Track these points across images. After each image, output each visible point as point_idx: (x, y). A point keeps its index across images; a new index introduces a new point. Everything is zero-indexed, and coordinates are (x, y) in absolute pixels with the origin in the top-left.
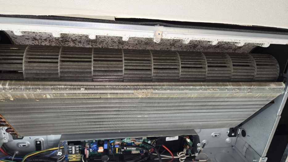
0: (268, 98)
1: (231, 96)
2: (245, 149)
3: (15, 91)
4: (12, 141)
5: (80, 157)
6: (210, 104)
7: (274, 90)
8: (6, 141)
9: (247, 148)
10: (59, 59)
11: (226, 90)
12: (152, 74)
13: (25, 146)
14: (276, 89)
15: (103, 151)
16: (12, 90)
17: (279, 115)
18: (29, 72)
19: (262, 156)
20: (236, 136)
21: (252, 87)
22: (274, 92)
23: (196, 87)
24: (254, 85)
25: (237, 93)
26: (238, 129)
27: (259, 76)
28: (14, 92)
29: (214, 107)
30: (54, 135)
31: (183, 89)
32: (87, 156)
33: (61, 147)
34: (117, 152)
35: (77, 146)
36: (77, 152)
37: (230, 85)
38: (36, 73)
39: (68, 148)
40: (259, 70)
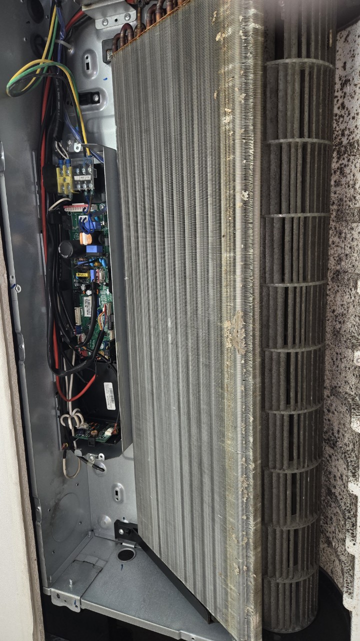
0: (224, 610)
1: (229, 526)
2: (92, 560)
3: (241, 43)
4: (98, 37)
5: (65, 193)
6: (206, 480)
7: (244, 622)
8: (99, 25)
9: (94, 565)
10: (310, 140)
11: (245, 517)
12: (276, 350)
13: (88, 68)
14: (249, 627)
15: (81, 243)
16: (243, 38)
17: (182, 635)
18: (281, 74)
19: (82, 600)
20: (116, 538)
21: (252, 575)
22: (239, 623)
23: (251, 450)
24: (255, 579)
25: (238, 542)
26: (135, 543)
27: (273, 588)
28: (237, 41)
29: (196, 490)
30: (117, 133)
31: (245, 420)
32: (67, 209)
33: (87, 149)
34: (78, 275)
35: (92, 186)
36: (79, 187)
37: (256, 525)
38: (277, 90)
39: (87, 166)
40: (287, 587)
